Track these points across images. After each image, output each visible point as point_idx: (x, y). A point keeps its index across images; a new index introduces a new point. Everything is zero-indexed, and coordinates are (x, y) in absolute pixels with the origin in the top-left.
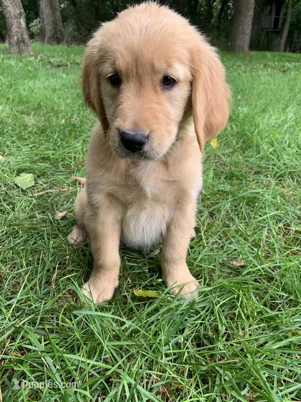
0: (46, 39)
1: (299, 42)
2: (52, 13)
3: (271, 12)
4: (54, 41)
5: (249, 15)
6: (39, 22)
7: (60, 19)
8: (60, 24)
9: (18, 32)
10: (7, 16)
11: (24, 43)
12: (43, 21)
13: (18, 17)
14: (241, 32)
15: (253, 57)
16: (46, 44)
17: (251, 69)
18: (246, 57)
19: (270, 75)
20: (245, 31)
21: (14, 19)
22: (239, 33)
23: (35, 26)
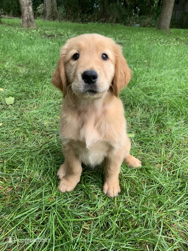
0: (47, 17)
4: (51, 19)
5: (171, 7)
6: (43, 6)
7: (56, 5)
8: (56, 8)
9: (27, 14)
10: (22, 4)
11: (31, 21)
12: (46, 6)
13: (28, 5)
14: (165, 17)
15: (172, 33)
16: (46, 21)
17: (168, 41)
18: (167, 33)
19: (178, 46)
20: (168, 17)
21: (26, 6)
22: (164, 18)
23: (40, 9)
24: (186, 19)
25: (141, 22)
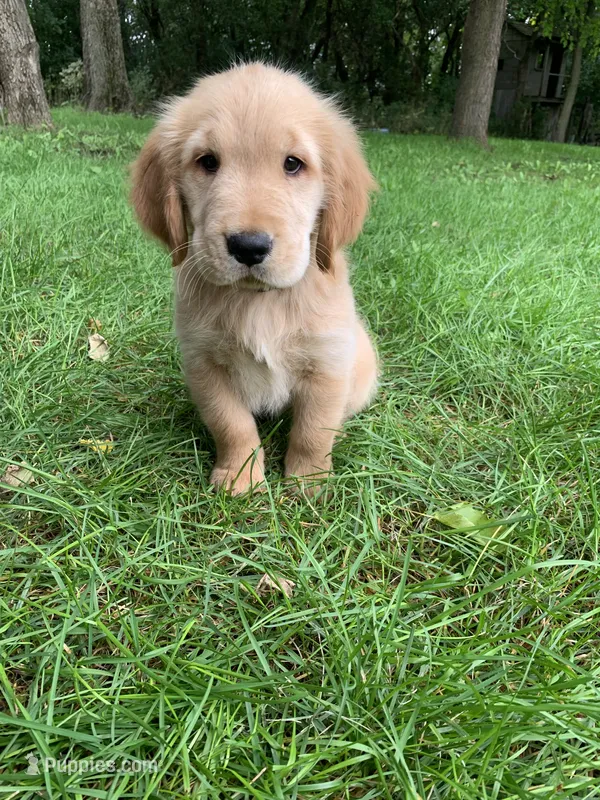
0: (93, 100)
1: (597, 126)
2: (105, 49)
3: (541, 66)
4: (108, 106)
5: (490, 67)
6: (81, 66)
7: (122, 64)
8: (122, 73)
9: (22, 82)
11: (34, 105)
12: (88, 67)
14: (472, 98)
15: (496, 150)
16: (91, 111)
17: (487, 172)
18: (480, 149)
19: (522, 184)
20: (481, 98)
21: (16, 56)
22: (468, 102)
23: (71, 75)
24: (525, 113)
25: (392, 123)
